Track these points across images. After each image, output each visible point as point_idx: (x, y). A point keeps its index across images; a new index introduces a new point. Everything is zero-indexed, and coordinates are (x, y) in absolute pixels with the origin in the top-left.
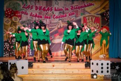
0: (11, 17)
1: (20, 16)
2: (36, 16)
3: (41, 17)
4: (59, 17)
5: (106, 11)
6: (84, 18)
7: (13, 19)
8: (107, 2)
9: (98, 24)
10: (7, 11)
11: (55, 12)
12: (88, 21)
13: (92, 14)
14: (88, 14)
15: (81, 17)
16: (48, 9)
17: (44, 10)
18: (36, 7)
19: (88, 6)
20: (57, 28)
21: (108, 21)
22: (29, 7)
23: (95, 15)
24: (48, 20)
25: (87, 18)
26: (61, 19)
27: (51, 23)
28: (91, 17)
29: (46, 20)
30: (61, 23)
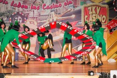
2: (19, 6)
3: (26, 7)
4: (51, 8)
6: (86, 8)
9: (104, 17)
12: (90, 13)
13: (97, 3)
14: (91, 4)
15: (81, 7)
20: (48, 22)
24: (36, 11)
25: (90, 8)
26: (54, 11)
27: (40, 15)
28: (95, 7)
29: (34, 11)
30: (54, 16)
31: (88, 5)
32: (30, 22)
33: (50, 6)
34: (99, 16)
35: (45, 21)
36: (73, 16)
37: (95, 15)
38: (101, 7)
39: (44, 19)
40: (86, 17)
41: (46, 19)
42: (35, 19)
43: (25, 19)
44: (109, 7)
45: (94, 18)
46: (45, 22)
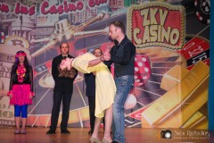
4: (60, 11)
6: (135, 12)
9: (176, 31)
12: (146, 23)
13: (159, 1)
14: (148, 3)
15: (127, 11)
20: (53, 43)
21: (204, 22)
24: (26, 18)
25: (144, 13)
26: (66, 17)
27: (35, 27)
28: (156, 10)
29: (21, 18)
30: (66, 28)
31: (142, 5)
32: (14, 42)
33: (57, 7)
34: (164, 30)
35: (47, 39)
37: (155, 28)
38: (169, 11)
39: (43, 36)
40: (137, 31)
41: (48, 36)
42: (24, 35)
43: (3, 34)
44: (187, 11)
45: (154, 34)
46: (47, 42)
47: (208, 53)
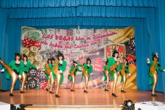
0: (29, 47)
1: (40, 46)
2: (56, 46)
3: (61, 47)
4: (81, 47)
5: (131, 40)
7: (32, 48)
8: (132, 30)
9: (122, 53)
10: (25, 40)
11: (76, 42)
12: (111, 51)
13: (116, 43)
15: (104, 46)
16: (69, 39)
17: (65, 39)
18: (56, 36)
19: (111, 35)
21: (133, 50)
22: (48, 37)
23: (119, 44)
24: (69, 49)
25: (111, 47)
26: (83, 49)
27: (72, 53)
28: (115, 46)
30: (83, 53)
31: (109, 44)
36: (98, 53)
38: (119, 46)
39: (75, 56)
40: (108, 54)
42: (68, 56)
44: (126, 46)
47: (135, 61)
